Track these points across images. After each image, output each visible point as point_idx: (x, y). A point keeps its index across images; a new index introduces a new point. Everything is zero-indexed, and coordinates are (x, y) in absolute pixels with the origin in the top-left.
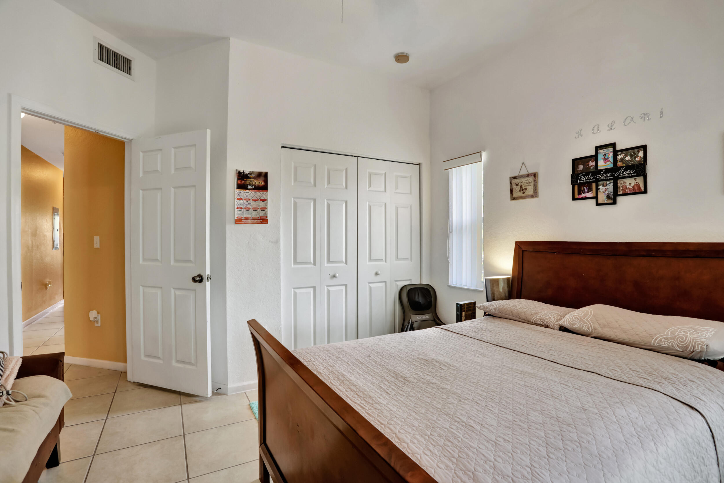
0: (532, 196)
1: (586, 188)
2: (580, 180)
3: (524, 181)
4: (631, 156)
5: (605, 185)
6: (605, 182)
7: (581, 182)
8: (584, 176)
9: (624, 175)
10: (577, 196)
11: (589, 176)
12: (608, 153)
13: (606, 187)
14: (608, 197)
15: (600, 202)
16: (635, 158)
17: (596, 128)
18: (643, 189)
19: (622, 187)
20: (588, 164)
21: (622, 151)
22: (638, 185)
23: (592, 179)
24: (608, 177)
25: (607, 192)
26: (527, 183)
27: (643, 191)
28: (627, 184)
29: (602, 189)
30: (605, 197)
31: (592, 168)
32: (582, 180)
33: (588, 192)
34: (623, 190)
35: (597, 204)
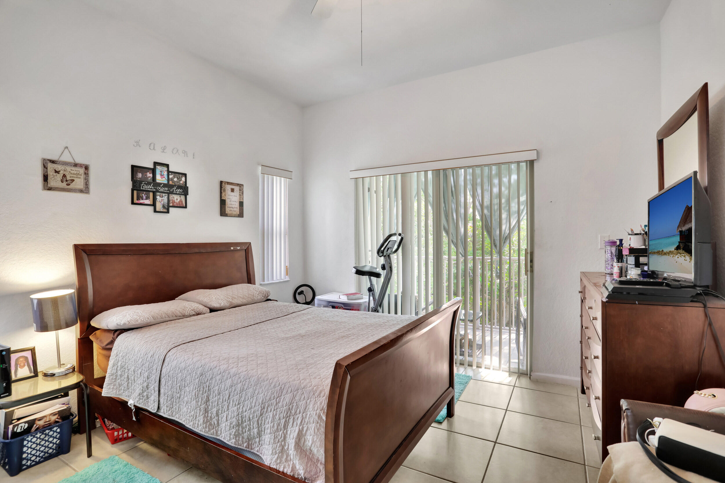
0: (81, 191)
1: (145, 195)
2: (143, 188)
3: (70, 171)
4: (178, 179)
5: (161, 196)
6: (161, 194)
7: (144, 189)
8: (147, 184)
9: (176, 192)
10: (135, 201)
11: (150, 186)
12: (163, 171)
13: (162, 198)
14: (164, 207)
15: (157, 210)
16: (180, 181)
17: (152, 145)
18: (184, 204)
19: (172, 201)
20: (146, 174)
21: (172, 172)
22: (181, 201)
23: (153, 189)
24: (165, 190)
25: (162, 203)
26: (74, 174)
27: (185, 206)
28: (175, 199)
29: (159, 199)
30: (161, 206)
31: (149, 178)
32: (145, 188)
33: (146, 199)
34: (172, 203)
35: (155, 211)
